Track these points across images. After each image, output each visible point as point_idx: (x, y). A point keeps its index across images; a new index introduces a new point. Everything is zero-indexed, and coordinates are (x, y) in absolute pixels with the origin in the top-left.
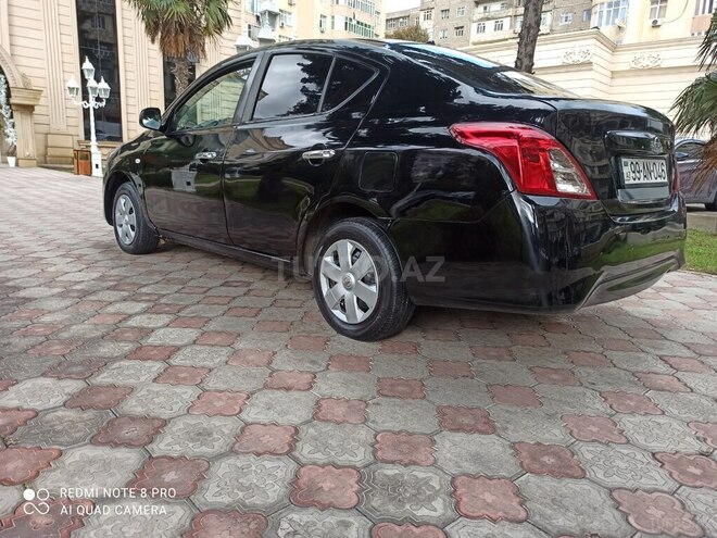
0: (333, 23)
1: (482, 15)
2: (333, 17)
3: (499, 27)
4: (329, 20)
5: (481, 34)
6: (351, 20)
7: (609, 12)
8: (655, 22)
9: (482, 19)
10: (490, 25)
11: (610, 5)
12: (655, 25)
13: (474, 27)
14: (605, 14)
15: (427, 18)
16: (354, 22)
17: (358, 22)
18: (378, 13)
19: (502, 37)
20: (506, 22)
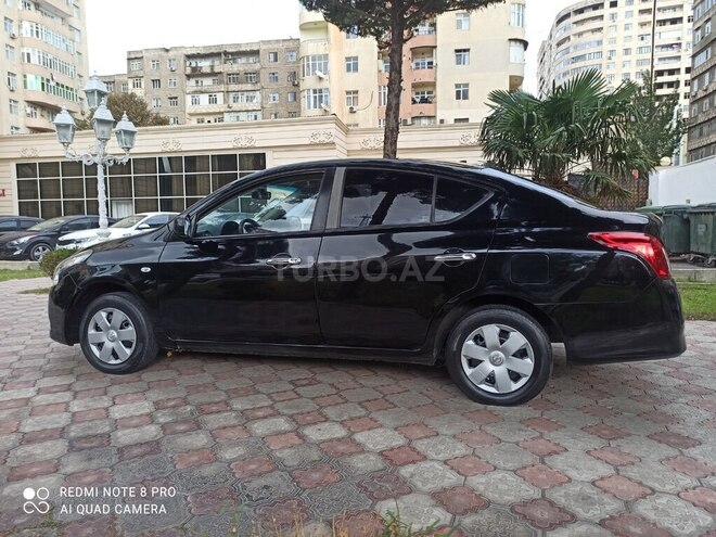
0: (25, 82)
1: (195, 88)
2: (25, 76)
3: (213, 101)
4: (19, 78)
5: (196, 107)
6: (48, 80)
7: (315, 97)
8: (352, 108)
9: (195, 92)
10: (204, 98)
11: (315, 92)
12: (352, 111)
13: (189, 98)
14: (312, 99)
15: (137, 85)
16: (52, 84)
17: (57, 84)
18: (80, 76)
19: (218, 110)
20: (220, 97)
